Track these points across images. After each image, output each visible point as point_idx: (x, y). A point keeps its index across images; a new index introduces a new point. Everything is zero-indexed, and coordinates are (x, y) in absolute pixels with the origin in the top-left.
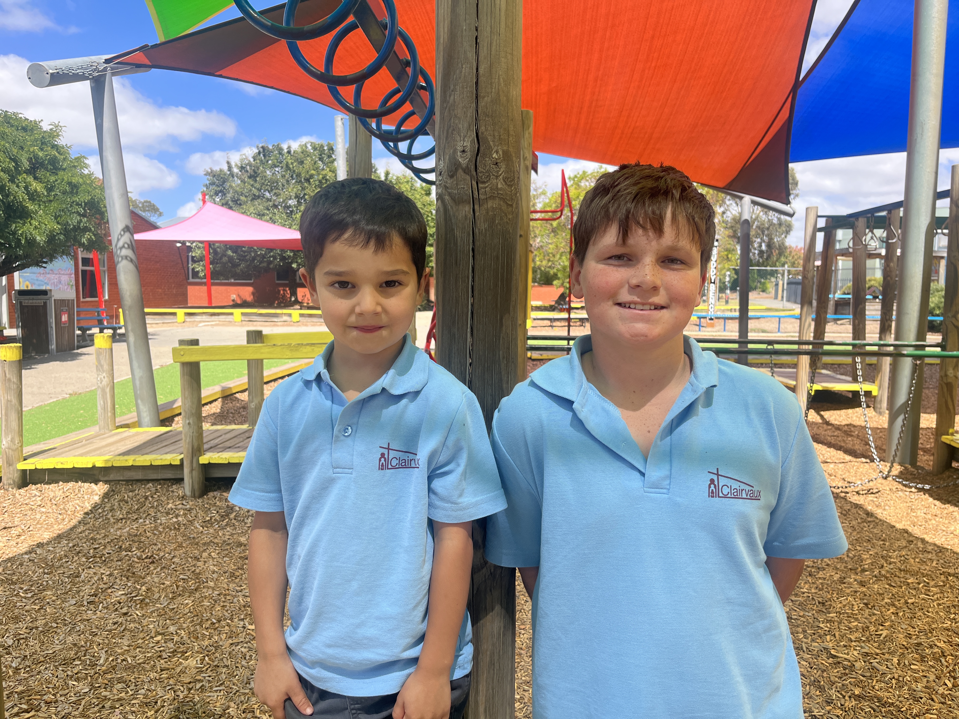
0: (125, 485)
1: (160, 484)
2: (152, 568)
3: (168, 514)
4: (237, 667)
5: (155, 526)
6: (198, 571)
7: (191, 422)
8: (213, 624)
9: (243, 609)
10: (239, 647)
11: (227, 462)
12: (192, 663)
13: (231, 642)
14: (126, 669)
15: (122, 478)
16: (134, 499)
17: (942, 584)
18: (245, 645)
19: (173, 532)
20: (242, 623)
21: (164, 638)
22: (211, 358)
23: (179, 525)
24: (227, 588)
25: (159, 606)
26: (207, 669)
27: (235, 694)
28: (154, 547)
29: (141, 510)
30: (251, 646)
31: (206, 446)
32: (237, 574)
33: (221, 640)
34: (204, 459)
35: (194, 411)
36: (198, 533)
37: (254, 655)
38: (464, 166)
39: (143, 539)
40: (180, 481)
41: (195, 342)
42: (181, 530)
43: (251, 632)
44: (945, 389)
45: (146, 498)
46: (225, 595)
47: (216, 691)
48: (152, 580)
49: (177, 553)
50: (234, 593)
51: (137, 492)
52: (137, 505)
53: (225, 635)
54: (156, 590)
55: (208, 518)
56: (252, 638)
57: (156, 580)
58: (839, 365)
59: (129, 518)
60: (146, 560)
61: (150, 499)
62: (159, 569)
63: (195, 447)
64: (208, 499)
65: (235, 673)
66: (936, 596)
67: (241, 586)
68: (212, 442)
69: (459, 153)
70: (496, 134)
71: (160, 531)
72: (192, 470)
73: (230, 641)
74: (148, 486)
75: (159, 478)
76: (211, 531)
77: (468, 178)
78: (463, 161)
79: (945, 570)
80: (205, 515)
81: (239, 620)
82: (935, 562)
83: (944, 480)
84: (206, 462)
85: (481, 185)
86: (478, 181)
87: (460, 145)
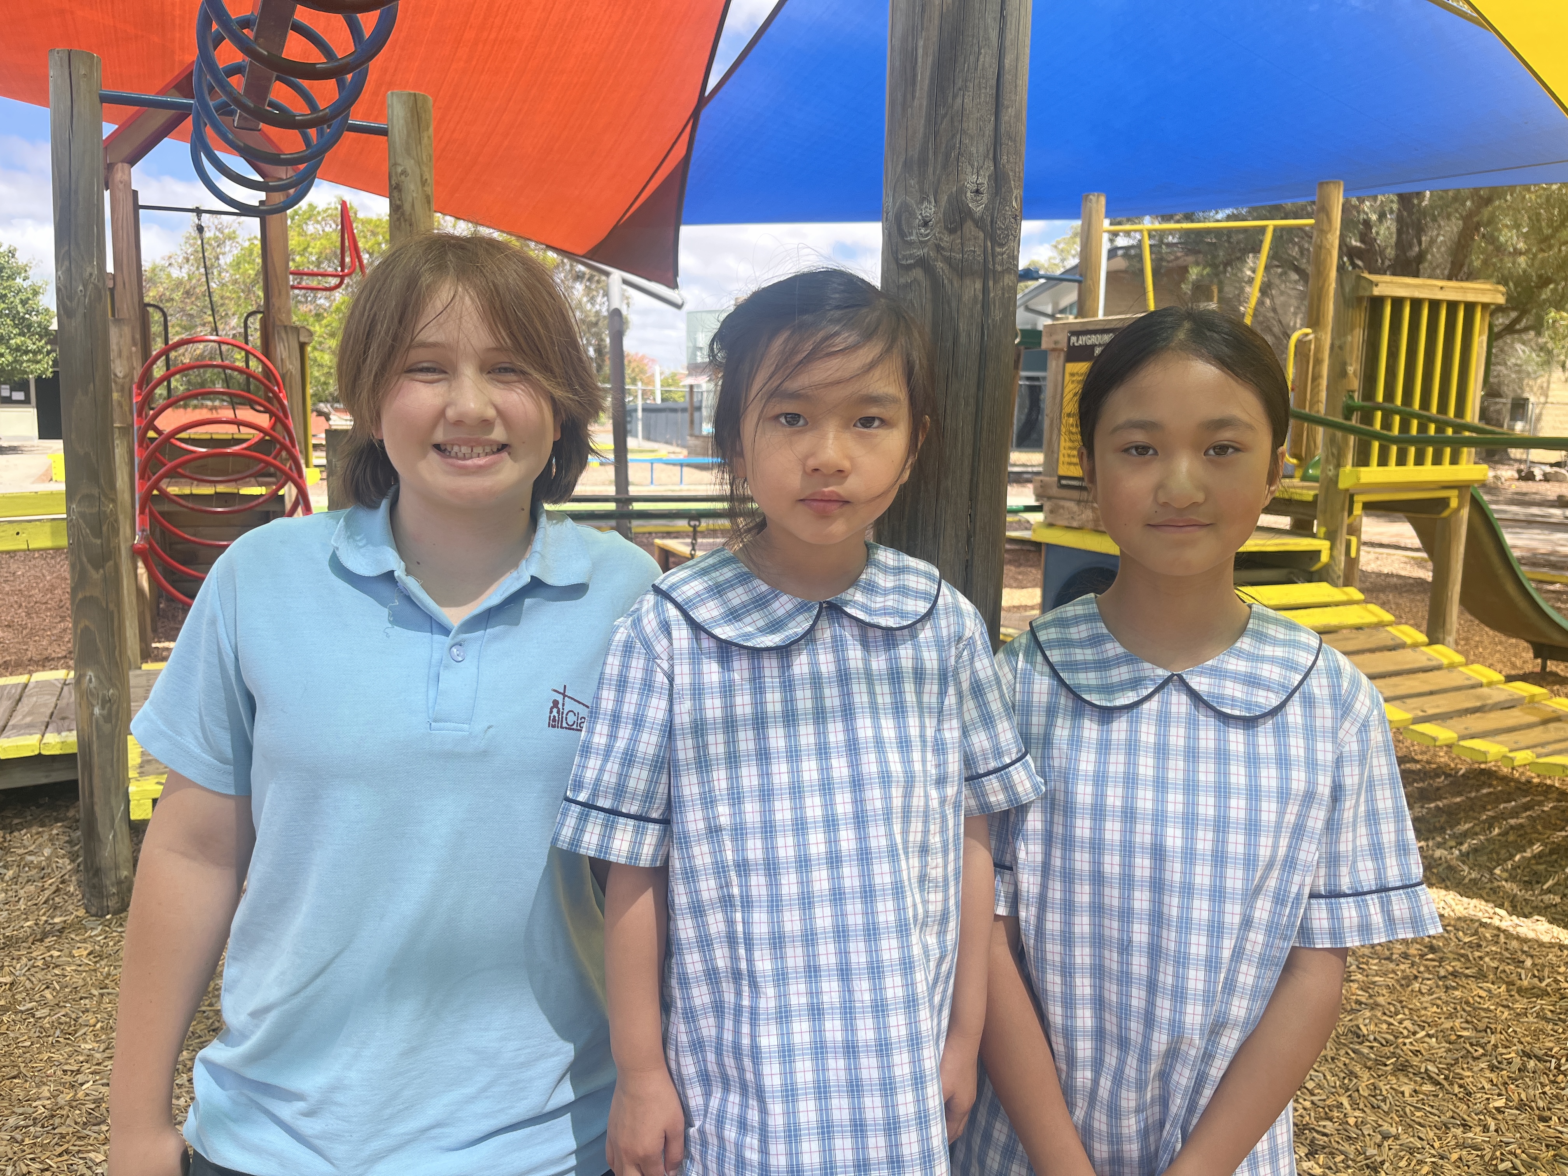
38: (977, 216)
69: (969, 194)
70: (1017, 169)
77: (981, 235)
78: (978, 209)
85: (998, 250)
86: (994, 243)
87: (971, 180)
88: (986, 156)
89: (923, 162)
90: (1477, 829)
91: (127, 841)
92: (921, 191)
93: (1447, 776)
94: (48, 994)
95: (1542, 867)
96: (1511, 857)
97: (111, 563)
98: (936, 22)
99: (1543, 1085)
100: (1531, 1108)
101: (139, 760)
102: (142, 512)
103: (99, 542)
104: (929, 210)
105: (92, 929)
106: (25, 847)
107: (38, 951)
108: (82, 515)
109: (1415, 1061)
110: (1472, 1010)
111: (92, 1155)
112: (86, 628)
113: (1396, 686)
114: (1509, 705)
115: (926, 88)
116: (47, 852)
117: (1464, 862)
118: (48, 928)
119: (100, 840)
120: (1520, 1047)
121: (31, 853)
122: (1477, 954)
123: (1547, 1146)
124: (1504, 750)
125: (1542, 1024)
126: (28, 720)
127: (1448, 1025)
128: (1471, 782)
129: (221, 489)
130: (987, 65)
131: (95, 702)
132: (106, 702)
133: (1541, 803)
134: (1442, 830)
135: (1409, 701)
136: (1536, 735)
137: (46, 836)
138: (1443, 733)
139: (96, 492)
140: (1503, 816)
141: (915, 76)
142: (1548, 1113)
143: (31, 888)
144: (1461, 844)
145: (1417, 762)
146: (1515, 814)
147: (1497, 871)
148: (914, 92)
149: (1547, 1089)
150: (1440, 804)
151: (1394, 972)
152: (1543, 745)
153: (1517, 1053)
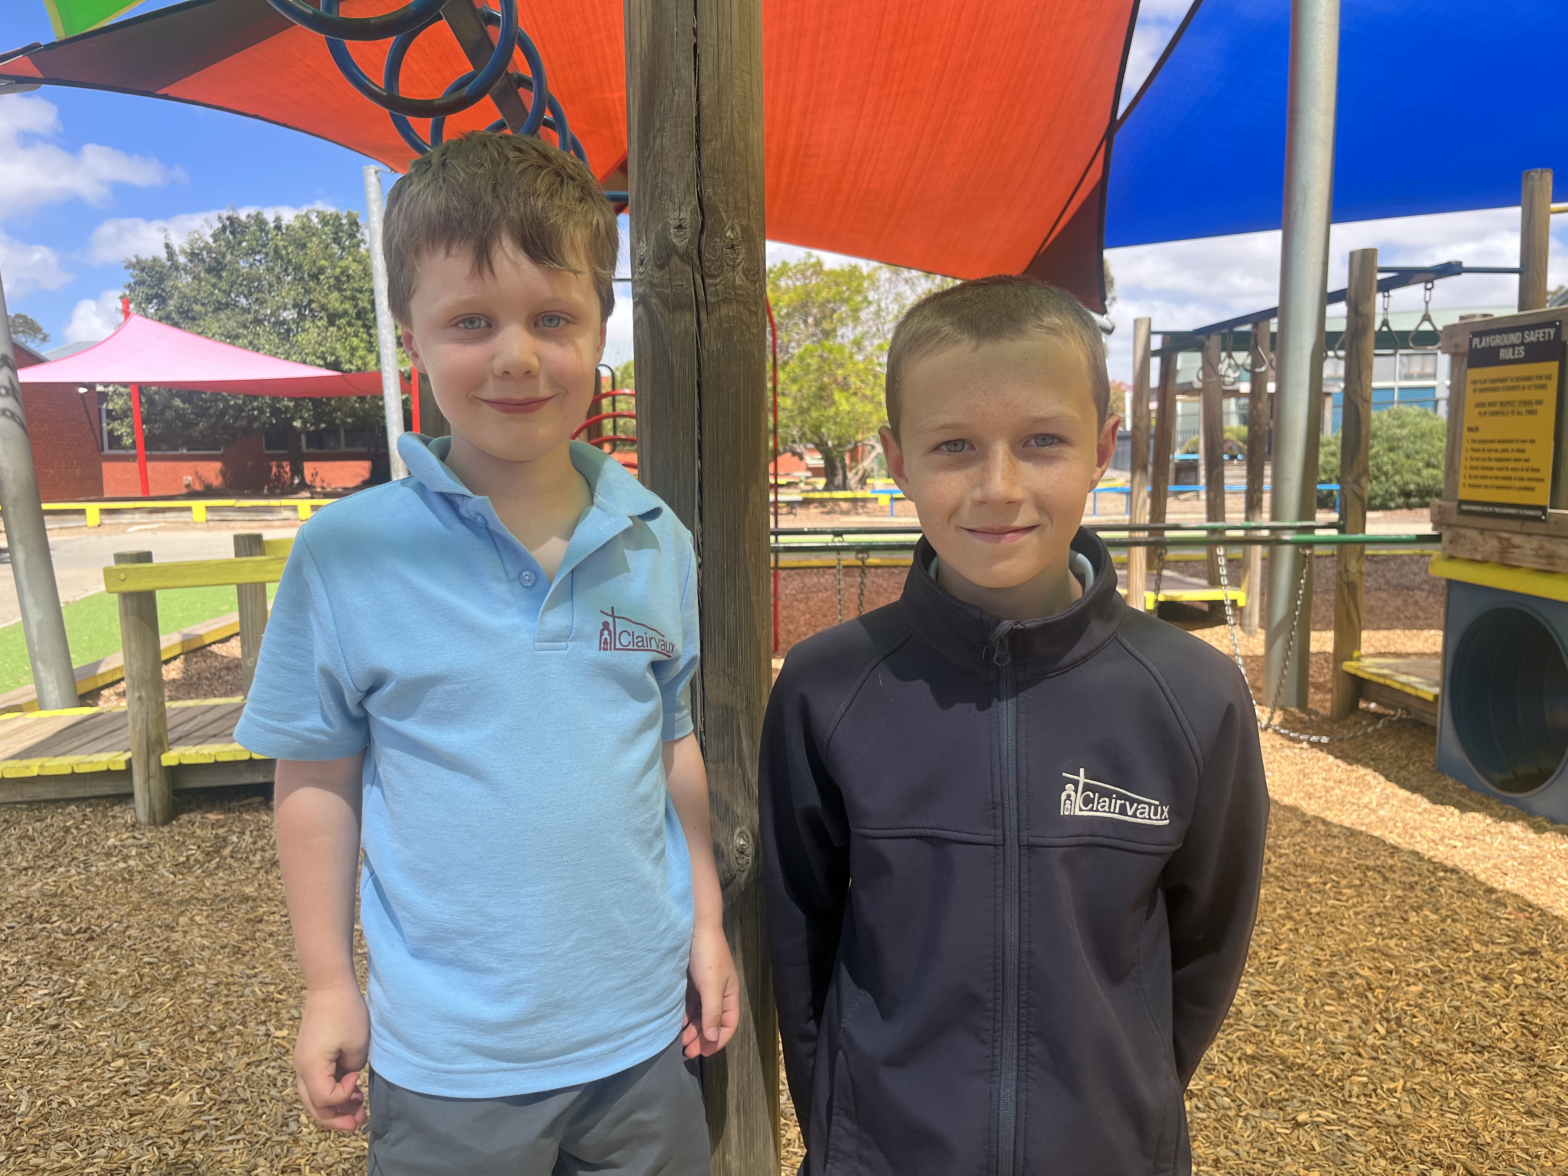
0: (27, 810)
1: (90, 806)
2: (91, 949)
3: (108, 855)
4: (262, 1101)
5: (88, 878)
6: (174, 948)
7: (143, 694)
8: (213, 1033)
9: (262, 1005)
10: (263, 1068)
11: (212, 761)
12: (183, 1099)
13: (248, 1061)
14: (68, 1117)
15: (19, 799)
16: (46, 834)
17: (1358, 882)
18: (273, 1064)
19: (120, 885)
20: (263, 1028)
21: (128, 1062)
22: (177, 582)
23: (131, 873)
24: (229, 972)
25: (113, 1010)
26: (210, 1108)
27: (264, 1144)
28: (92, 913)
29: (59, 852)
30: (284, 1065)
31: (171, 736)
32: (245, 948)
33: (230, 1058)
34: (170, 758)
35: (148, 676)
36: (166, 885)
37: (291, 1079)
38: (681, 250)
39: (68, 900)
40: (127, 797)
41: (146, 557)
42: (136, 882)
43: (280, 1041)
44: (1346, 592)
45: (67, 830)
46: (228, 984)
47: (231, 1142)
48: (93, 969)
49: (133, 920)
50: (243, 981)
51: (49, 820)
52: (50, 843)
53: (234, 1050)
54: (104, 984)
55: (182, 859)
56: (283, 1051)
57: (101, 967)
58: (1187, 562)
59: (39, 867)
60: (78, 936)
61: (75, 832)
62: (104, 950)
63: (153, 738)
64: (181, 826)
65: (260, 1111)
66: (1351, 902)
67: (254, 967)
68: (181, 728)
69: (672, 230)
70: (730, 200)
71: (96, 886)
72: (148, 778)
73: (246, 1059)
74: (68, 810)
75: (88, 795)
76: (190, 879)
77: (688, 269)
78: (680, 242)
79: (1361, 862)
80: (176, 854)
81: (258, 1024)
82: (1345, 852)
83: (1349, 728)
84: (174, 763)
85: (710, 281)
86: (704, 275)
87: (673, 216)
88: (687, 191)
89: (639, 204)
92: (637, 231)
104: (643, 249)
130: (681, 104)
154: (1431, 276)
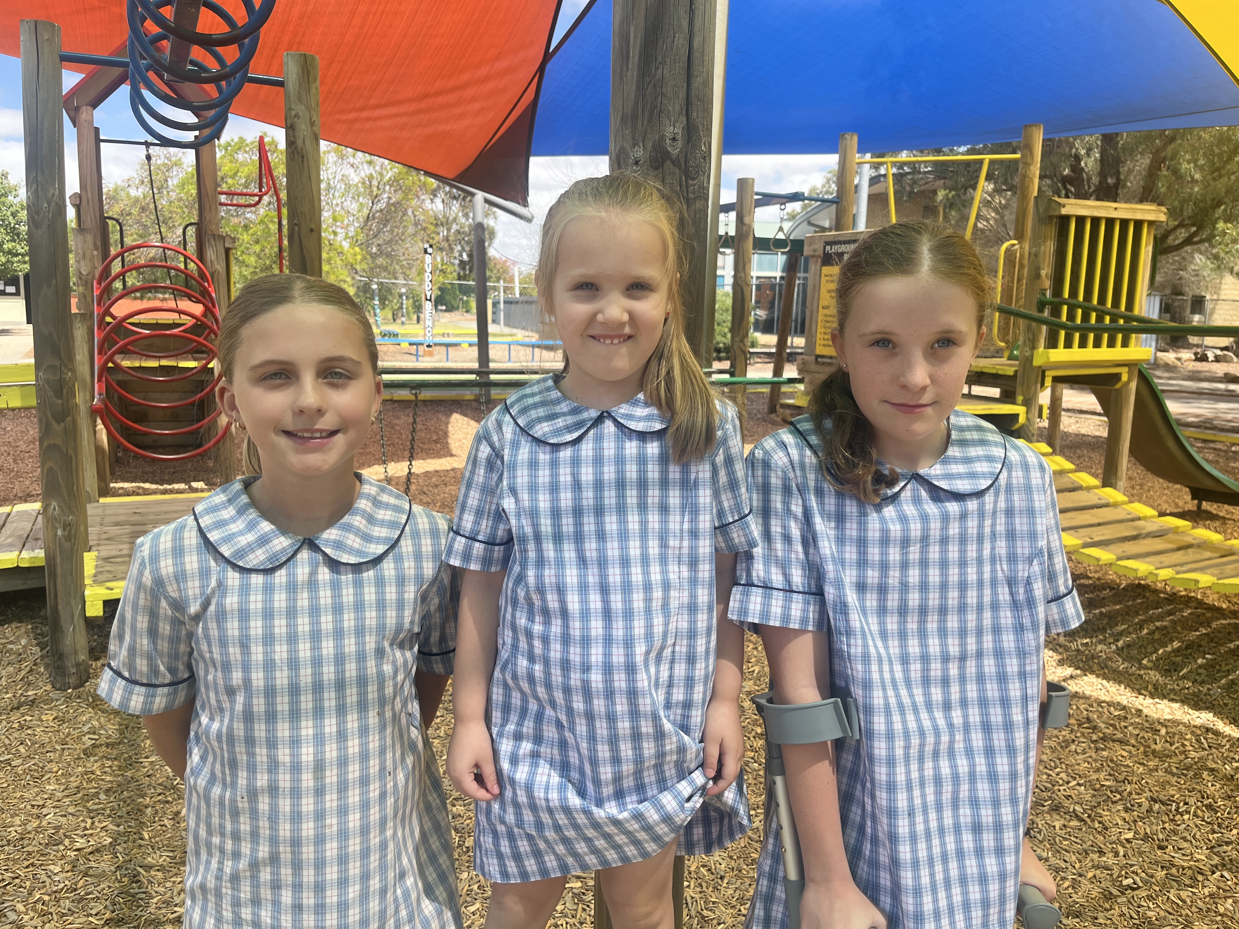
38: (673, 157)
69: (667, 141)
77: (678, 171)
78: (675, 151)
85: (691, 182)
86: (688, 176)
87: (669, 131)
88: (680, 113)
89: (634, 117)
90: (1131, 629)
91: (84, 633)
92: (634, 138)
93: (1112, 589)
94: (22, 749)
95: (1179, 659)
96: (1156, 651)
97: (69, 418)
98: (643, 14)
99: (1164, 822)
100: (1153, 839)
101: (94, 571)
102: (99, 380)
103: (60, 402)
104: (639, 152)
105: (57, 700)
106: (7, 638)
107: (15, 716)
108: (47, 381)
109: (1066, 803)
110: (1115, 766)
111: (51, 867)
112: (51, 470)
113: (1072, 519)
114: (1160, 534)
115: (636, 61)
116: (23, 642)
117: (1119, 655)
118: (23, 699)
119: (62, 632)
120: (1148, 794)
121: (11, 643)
122: (1123, 724)
123: (1162, 867)
124: (1151, 568)
125: (1169, 777)
126: (10, 540)
127: (1094, 776)
128: (1129, 594)
129: (164, 362)
130: (680, 46)
131: (57, 525)
132: (66, 526)
133: (1181, 610)
134: (1104, 630)
135: (1080, 530)
136: (1178, 557)
137: (23, 630)
138: (1105, 555)
139: (57, 363)
140: (1151, 620)
141: (628, 52)
142: (1166, 843)
143: (11, 669)
144: (1118, 641)
145: (1089, 578)
146: (1160, 618)
147: (1145, 662)
148: (627, 65)
149: (1167, 825)
150: (1104, 610)
151: (1057, 737)
152: (1181, 565)
153: (1147, 799)
154: (784, 200)
